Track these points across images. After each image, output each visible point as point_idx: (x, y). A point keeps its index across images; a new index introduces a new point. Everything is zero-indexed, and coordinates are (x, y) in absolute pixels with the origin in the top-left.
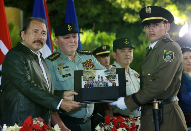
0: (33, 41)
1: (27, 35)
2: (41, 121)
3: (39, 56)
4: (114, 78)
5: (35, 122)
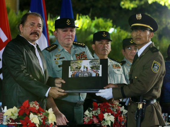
0: (30, 33)
1: (24, 28)
2: (36, 105)
3: (35, 46)
4: (98, 68)
5: (31, 106)
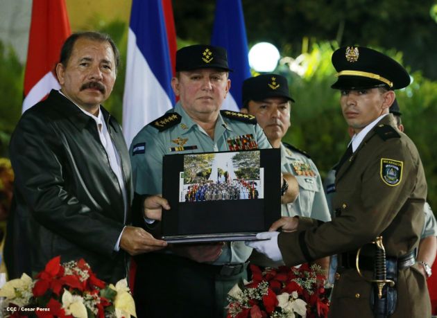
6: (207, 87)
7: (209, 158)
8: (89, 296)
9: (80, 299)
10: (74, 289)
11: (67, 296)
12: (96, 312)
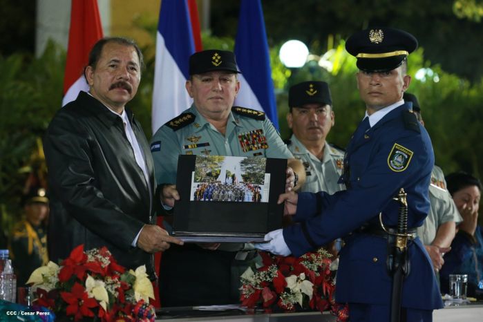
6: (217, 88)
7: (219, 159)
8: (110, 280)
9: (102, 284)
10: (96, 274)
11: (90, 281)
12: (117, 294)
